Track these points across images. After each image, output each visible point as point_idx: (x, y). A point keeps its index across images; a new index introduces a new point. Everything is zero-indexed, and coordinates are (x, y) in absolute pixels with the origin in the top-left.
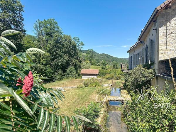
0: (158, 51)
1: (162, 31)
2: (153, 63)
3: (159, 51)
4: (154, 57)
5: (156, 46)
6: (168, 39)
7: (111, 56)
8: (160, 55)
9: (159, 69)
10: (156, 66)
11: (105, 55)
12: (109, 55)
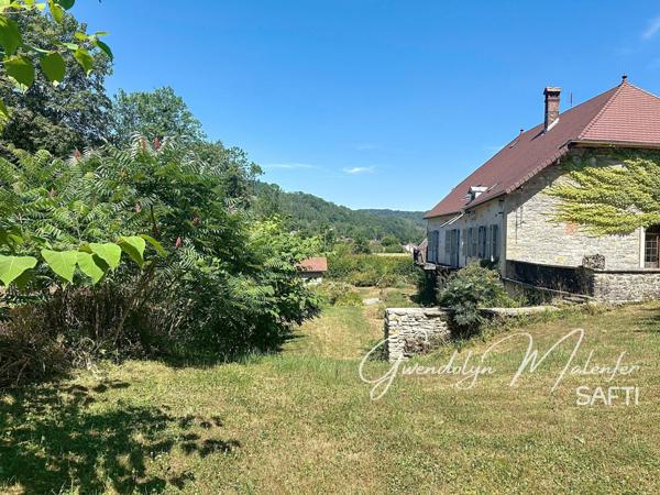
0: (505, 245)
1: (511, 217)
2: (497, 261)
3: (508, 247)
4: (498, 251)
5: (502, 236)
6: (519, 230)
7: (327, 204)
8: (508, 252)
9: (507, 271)
10: (502, 266)
11: (306, 196)
12: (321, 200)
